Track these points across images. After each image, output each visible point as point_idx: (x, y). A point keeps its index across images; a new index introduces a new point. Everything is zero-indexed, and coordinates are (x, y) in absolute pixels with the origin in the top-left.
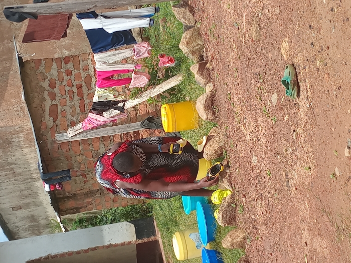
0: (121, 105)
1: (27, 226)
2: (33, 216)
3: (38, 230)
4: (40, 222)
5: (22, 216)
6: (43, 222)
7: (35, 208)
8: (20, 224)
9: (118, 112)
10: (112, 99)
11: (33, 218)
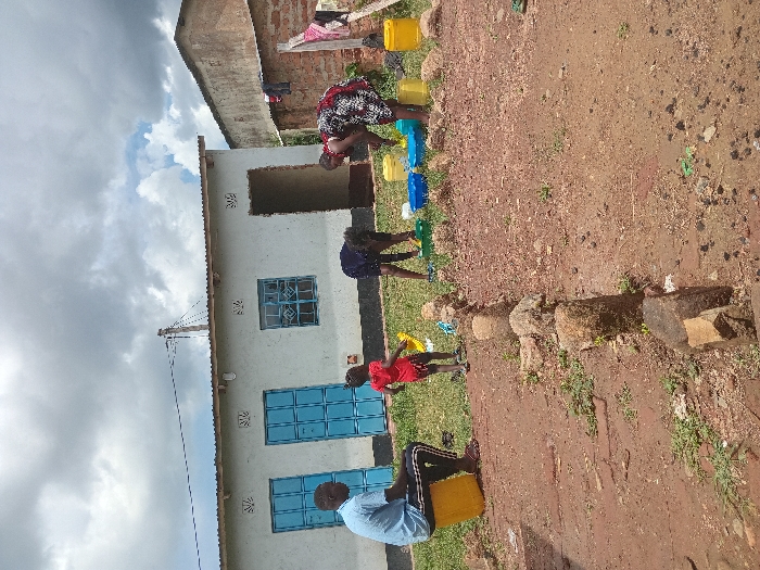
0: (344, 16)
1: (248, 138)
2: (254, 129)
3: (259, 143)
4: (261, 136)
5: (244, 127)
6: (264, 136)
7: (256, 122)
8: (241, 135)
9: (340, 24)
10: (336, 10)
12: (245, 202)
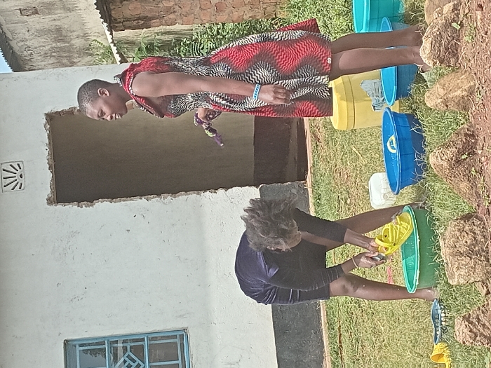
1: (47, 48)
2: (59, 30)
3: (69, 58)
4: (73, 42)
5: (38, 26)
6: (78, 43)
7: (64, 15)
8: (34, 43)
11: (59, 34)
12: (41, 177)
